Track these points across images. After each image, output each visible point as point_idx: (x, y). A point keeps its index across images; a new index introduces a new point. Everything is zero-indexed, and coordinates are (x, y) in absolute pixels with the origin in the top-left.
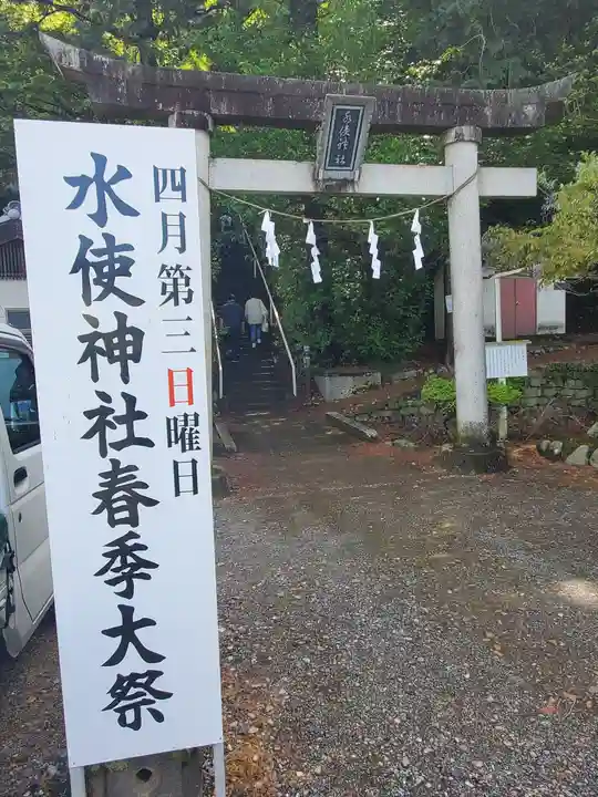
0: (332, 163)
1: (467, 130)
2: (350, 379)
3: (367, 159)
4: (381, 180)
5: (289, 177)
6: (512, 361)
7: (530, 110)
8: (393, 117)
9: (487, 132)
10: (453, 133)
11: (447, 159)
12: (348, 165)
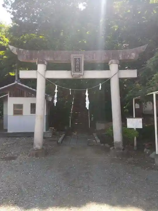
0: (76, 71)
8: (93, 58)
11: (110, 69)
12: (80, 71)
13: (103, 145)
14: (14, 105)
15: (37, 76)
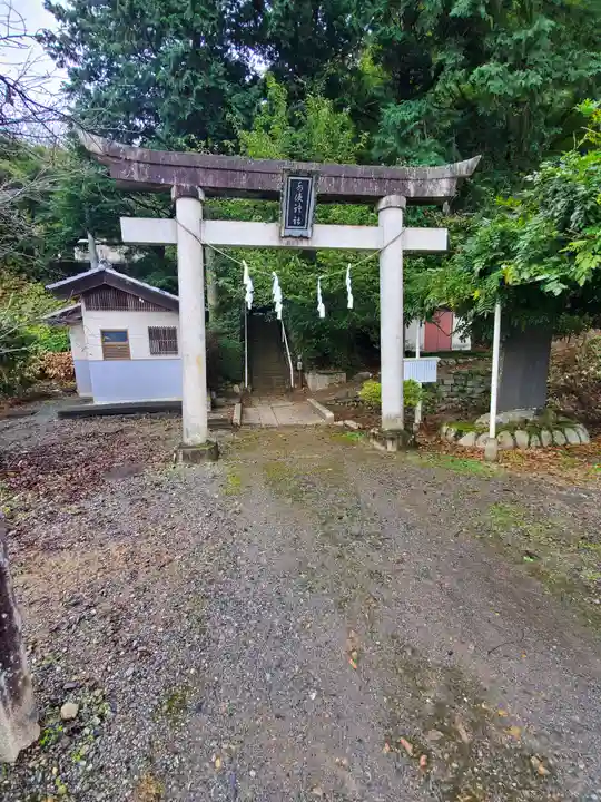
0: (291, 224)
1: (393, 199)
2: (326, 377)
3: (316, 221)
4: (329, 237)
5: (259, 233)
6: (425, 371)
7: (445, 184)
8: (338, 188)
9: (410, 201)
10: (383, 202)
11: (380, 222)
12: (302, 225)
13: (340, 423)
14: (104, 333)
15: (177, 238)
